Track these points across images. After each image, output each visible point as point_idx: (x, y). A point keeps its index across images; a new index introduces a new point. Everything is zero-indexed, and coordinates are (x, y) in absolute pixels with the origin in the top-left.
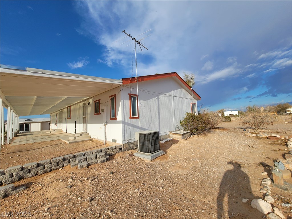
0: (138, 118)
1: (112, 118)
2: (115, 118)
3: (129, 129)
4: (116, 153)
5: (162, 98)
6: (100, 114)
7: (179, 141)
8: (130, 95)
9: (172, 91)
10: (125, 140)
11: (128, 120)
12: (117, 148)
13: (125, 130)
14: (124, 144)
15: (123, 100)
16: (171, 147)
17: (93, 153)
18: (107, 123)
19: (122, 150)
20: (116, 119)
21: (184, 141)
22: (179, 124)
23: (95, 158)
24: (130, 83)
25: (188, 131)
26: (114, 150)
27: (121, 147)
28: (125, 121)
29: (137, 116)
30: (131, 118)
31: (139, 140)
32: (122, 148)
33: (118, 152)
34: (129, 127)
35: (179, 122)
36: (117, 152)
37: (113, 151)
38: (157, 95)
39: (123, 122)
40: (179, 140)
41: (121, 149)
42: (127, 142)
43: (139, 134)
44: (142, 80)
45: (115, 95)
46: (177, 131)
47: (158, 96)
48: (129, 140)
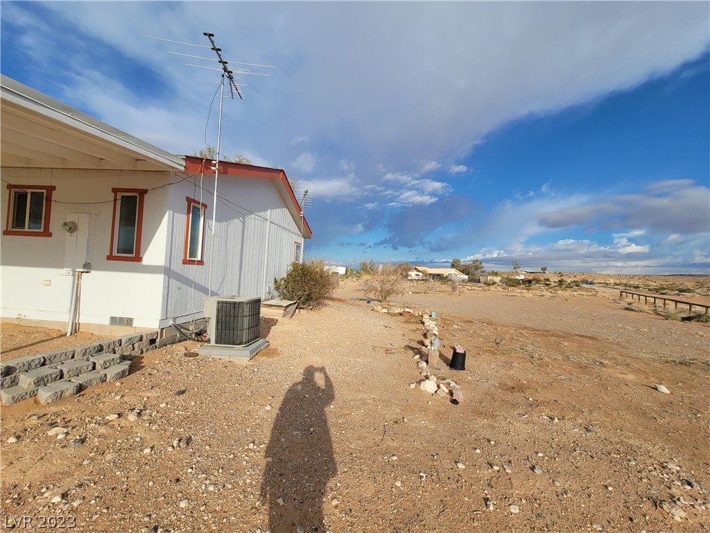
0: (201, 263)
1: (115, 253)
2: (133, 255)
3: (179, 288)
4: (142, 353)
5: (251, 220)
6: (47, 233)
7: (277, 320)
8: (189, 200)
9: (269, 211)
10: (167, 318)
11: (178, 267)
12: (144, 338)
13: (168, 293)
14: (162, 329)
15: (172, 212)
16: (269, 332)
17: (73, 357)
18: (88, 267)
19: (157, 344)
20: (138, 259)
21: (286, 319)
22: (272, 286)
23: (90, 368)
24: (201, 172)
25: (292, 300)
26: (136, 345)
27: (155, 337)
28: (172, 268)
29: (199, 259)
30: (185, 262)
31: (218, 316)
32: (158, 340)
33: (147, 351)
34: (181, 285)
35: (273, 281)
36: (144, 350)
37: (134, 349)
38: (243, 212)
39: (168, 272)
40: (277, 318)
41: (153, 341)
42: (171, 323)
43: (218, 302)
44: (225, 172)
45: (143, 192)
46: (268, 300)
47: (244, 216)
48: (175, 319)
